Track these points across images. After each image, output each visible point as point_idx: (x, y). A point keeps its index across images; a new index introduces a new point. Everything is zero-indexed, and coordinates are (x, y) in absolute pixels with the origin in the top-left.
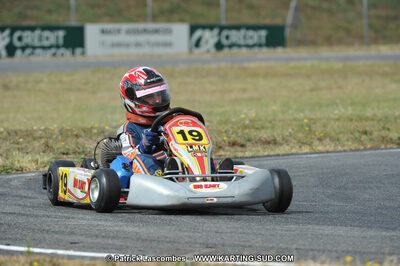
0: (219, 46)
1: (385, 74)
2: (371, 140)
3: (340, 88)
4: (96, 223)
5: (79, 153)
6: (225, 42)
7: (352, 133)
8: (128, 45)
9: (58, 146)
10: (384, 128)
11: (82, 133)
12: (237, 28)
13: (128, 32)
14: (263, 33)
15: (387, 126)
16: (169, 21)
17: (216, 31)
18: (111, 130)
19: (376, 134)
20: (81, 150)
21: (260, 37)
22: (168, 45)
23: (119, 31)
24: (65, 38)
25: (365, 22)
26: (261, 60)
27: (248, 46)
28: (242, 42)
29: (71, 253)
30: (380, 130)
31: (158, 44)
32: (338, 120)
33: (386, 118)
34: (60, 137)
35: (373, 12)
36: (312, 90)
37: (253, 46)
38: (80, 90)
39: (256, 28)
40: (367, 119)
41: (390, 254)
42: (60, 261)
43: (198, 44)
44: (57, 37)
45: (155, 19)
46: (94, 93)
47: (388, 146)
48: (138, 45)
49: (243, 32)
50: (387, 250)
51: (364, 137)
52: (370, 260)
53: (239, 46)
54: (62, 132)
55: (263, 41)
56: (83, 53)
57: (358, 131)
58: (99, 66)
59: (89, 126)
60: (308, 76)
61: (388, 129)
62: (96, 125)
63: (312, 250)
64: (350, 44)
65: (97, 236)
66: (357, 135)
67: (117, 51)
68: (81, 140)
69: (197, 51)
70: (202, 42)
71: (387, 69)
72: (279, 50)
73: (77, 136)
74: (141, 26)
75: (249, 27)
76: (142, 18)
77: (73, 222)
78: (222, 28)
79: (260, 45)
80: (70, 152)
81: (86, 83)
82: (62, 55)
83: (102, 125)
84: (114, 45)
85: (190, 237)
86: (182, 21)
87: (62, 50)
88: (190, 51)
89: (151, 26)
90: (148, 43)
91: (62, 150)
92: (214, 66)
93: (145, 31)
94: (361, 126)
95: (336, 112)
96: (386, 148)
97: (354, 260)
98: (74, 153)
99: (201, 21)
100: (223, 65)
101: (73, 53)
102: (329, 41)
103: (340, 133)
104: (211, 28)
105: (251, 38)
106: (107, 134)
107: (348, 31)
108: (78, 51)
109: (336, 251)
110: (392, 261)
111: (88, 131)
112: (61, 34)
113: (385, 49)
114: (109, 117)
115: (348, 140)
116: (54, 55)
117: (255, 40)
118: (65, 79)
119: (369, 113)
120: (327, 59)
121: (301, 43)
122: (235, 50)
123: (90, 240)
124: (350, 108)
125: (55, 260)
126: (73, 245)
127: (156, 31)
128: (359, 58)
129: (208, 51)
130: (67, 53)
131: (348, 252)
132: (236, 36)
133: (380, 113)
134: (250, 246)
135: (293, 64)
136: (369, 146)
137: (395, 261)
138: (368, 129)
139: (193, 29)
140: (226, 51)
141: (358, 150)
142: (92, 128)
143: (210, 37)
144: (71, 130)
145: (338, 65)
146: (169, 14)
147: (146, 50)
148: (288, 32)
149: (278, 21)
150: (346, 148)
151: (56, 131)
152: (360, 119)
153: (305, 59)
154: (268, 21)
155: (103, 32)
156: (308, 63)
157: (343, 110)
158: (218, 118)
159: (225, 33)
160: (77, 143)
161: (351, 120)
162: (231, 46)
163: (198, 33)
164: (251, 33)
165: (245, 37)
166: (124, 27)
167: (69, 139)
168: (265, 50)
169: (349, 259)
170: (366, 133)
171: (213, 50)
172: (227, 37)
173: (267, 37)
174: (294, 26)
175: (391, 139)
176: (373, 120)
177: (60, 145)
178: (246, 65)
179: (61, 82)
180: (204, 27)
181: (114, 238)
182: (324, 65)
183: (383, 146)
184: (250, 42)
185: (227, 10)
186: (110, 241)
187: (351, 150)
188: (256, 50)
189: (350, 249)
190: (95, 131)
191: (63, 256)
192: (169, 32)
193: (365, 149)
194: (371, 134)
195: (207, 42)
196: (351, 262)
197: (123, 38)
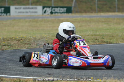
0: (52, 13)
1: (102, 22)
2: (98, 42)
3: (89, 26)
4: (14, 67)
5: (9, 45)
6: (53, 12)
7: (93, 40)
8: (23, 12)
9: (2, 43)
10: (102, 38)
11: (10, 39)
12: (57, 7)
13: (24, 8)
14: (65, 9)
15: (103, 37)
16: (36, 5)
17: (51, 8)
18: (19, 38)
19: (100, 40)
20: (9, 44)
21: (64, 10)
22: (36, 12)
23: (21, 8)
24: (4, 10)
25: (96, 6)
26: (65, 17)
27: (60, 13)
28: (59, 12)
29: (7, 76)
30: (101, 39)
31: (33, 12)
32: (88, 35)
33: (103, 35)
34: (3, 41)
35: (99, 3)
36: (80, 26)
37: (62, 13)
38: (9, 26)
39: (63, 7)
40: (97, 35)
41: (105, 77)
42: (3, 78)
43: (45, 12)
44: (2, 10)
45: (32, 4)
46: (13, 27)
47: (104, 44)
48: (27, 12)
49: (59, 8)
50: (104, 75)
51: (96, 41)
52: (98, 78)
53: (58, 13)
54: (3, 39)
55: (65, 11)
56: (10, 15)
57: (94, 39)
58: (14, 19)
59: (12, 37)
60: (79, 22)
61: (104, 38)
62: (14, 37)
63: (81, 75)
64: (92, 12)
65: (14, 71)
66: (94, 40)
67: (20, 14)
68: (9, 41)
69: (45, 14)
70: (46, 12)
71: (103, 20)
72: (70, 14)
73: (8, 40)
74: (27, 7)
75: (61, 7)
76: (28, 4)
77: (7, 67)
78: (52, 7)
79: (64, 13)
80: (6, 45)
81: (11, 24)
82: (3, 15)
83: (16, 37)
84: (19, 12)
85: (43, 71)
86: (40, 5)
87: (3, 14)
88: (43, 14)
89: (31, 7)
90: (30, 12)
91: (4, 44)
92: (50, 19)
93: (29, 8)
94: (95, 37)
95: (88, 33)
96: (103, 44)
97: (94, 78)
98: (7, 45)
99: (46, 5)
100: (53, 18)
101: (7, 15)
102: (85, 12)
103: (89, 40)
104: (49, 7)
105: (61, 10)
106: (17, 40)
107: (91, 8)
108: (8, 14)
109: (88, 76)
110: (105, 79)
111: (11, 39)
112: (3, 9)
113: (102, 14)
114: (18, 34)
115: (91, 42)
116: (1, 15)
117: (63, 11)
118: (4, 23)
119: (98, 33)
120: (85, 17)
121: (77, 12)
122: (56, 14)
123: (12, 72)
124: (92, 32)
125: (2, 78)
126: (7, 74)
127: (32, 8)
128: (95, 17)
129: (48, 14)
130: (5, 15)
131: (92, 76)
132: (57, 10)
133: (101, 34)
134: (62, 74)
135: (74, 18)
136: (98, 44)
137: (106, 79)
138: (98, 38)
139: (43, 8)
140: (54, 14)
141: (94, 45)
142: (13, 38)
143: (49, 10)
144: (6, 39)
145: (88, 19)
146: (36, 3)
147: (29, 14)
148: (73, 9)
149: (70, 5)
150: (91, 44)
151: (2, 39)
152: (95, 35)
153: (78, 17)
154: (66, 5)
155: (16, 8)
156: (79, 18)
157: (90, 33)
158: (51, 35)
159: (53, 9)
160: (8, 42)
161: (92, 36)
162: (55, 13)
163: (45, 9)
164: (61, 9)
165: (59, 10)
166: (22, 7)
167: (6, 41)
168: (66, 14)
169: (92, 78)
170: (97, 39)
171: (50, 14)
172: (54, 10)
173: (66, 10)
174: (75, 7)
175: (105, 41)
176: (99, 35)
177: (3, 43)
178: (60, 19)
179: (3, 24)
180: (47, 7)
181: (20, 71)
182: (84, 19)
183: (102, 44)
184: (61, 12)
185: (54, 2)
186: (19, 72)
187: (92, 45)
188: (63, 14)
189: (92, 75)
190: (14, 39)
191: (4, 77)
192: (36, 8)
193: (97, 44)
194: (98, 40)
195: (48, 12)
196: (93, 79)
197: (22, 10)
